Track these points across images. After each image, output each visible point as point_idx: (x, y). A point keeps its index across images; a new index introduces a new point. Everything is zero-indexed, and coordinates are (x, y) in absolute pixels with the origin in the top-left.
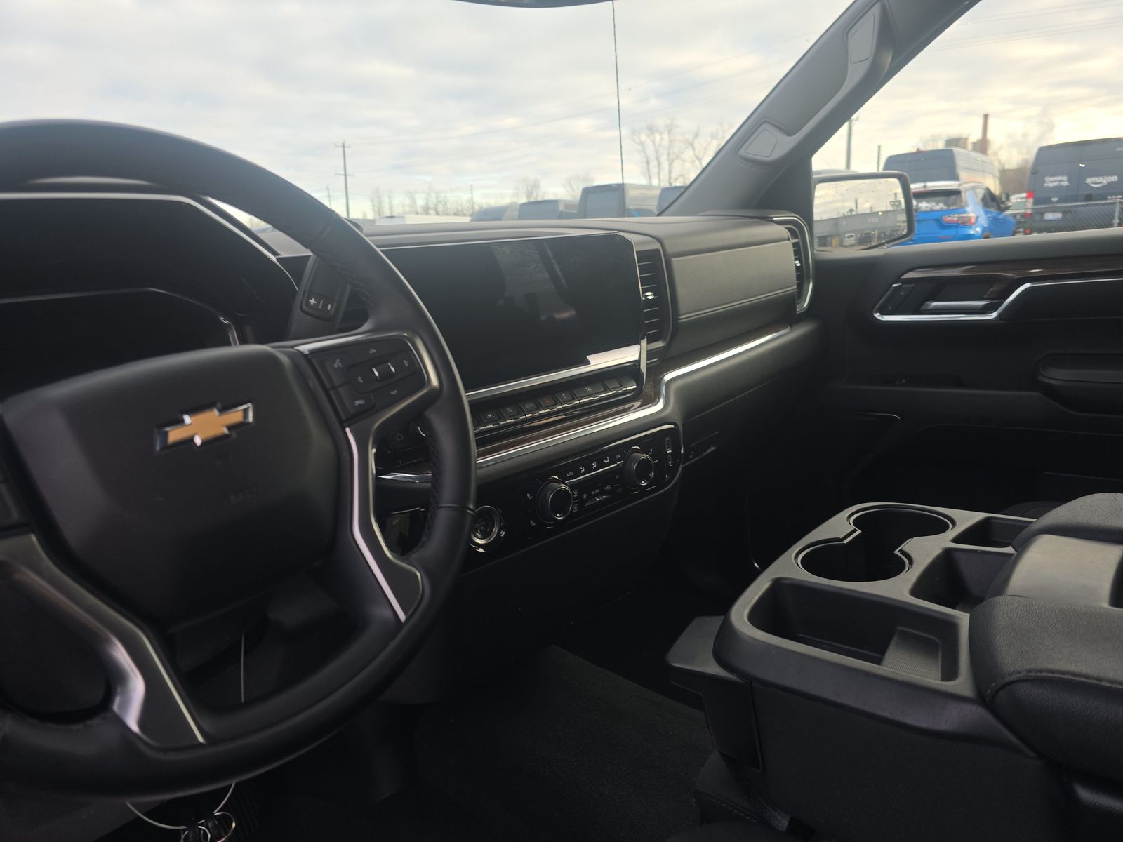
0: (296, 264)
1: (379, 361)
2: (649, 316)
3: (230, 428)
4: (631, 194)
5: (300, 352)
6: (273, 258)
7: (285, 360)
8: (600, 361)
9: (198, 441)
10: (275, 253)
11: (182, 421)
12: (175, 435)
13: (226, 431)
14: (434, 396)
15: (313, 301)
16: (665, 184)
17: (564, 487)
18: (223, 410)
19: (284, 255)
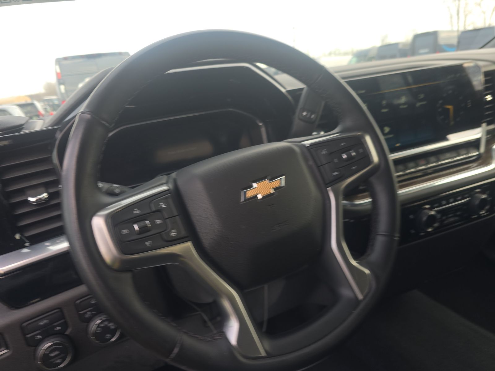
0: (295, 93)
1: (346, 150)
2: (488, 109)
3: (275, 189)
4: (442, 36)
5: (304, 146)
6: (283, 90)
7: (297, 149)
8: (455, 139)
9: (260, 196)
10: (285, 88)
11: (251, 186)
12: (250, 193)
13: (272, 191)
14: (377, 168)
15: (305, 114)
16: (462, 29)
17: (432, 213)
18: (271, 180)
19: (289, 88)
